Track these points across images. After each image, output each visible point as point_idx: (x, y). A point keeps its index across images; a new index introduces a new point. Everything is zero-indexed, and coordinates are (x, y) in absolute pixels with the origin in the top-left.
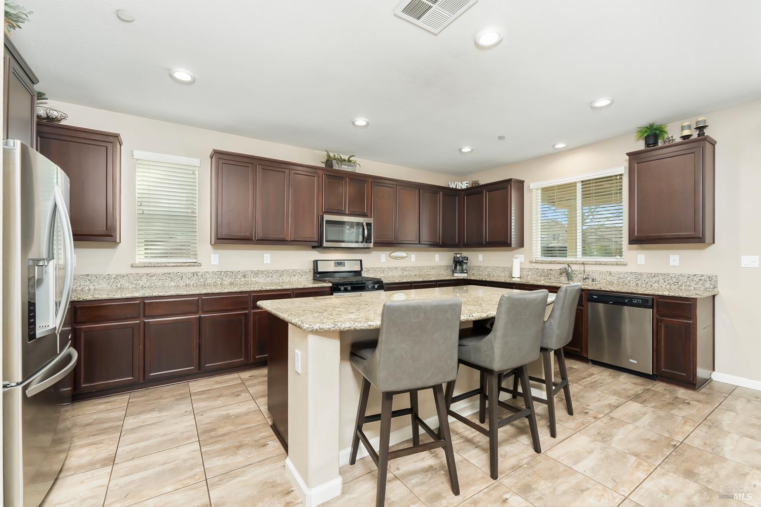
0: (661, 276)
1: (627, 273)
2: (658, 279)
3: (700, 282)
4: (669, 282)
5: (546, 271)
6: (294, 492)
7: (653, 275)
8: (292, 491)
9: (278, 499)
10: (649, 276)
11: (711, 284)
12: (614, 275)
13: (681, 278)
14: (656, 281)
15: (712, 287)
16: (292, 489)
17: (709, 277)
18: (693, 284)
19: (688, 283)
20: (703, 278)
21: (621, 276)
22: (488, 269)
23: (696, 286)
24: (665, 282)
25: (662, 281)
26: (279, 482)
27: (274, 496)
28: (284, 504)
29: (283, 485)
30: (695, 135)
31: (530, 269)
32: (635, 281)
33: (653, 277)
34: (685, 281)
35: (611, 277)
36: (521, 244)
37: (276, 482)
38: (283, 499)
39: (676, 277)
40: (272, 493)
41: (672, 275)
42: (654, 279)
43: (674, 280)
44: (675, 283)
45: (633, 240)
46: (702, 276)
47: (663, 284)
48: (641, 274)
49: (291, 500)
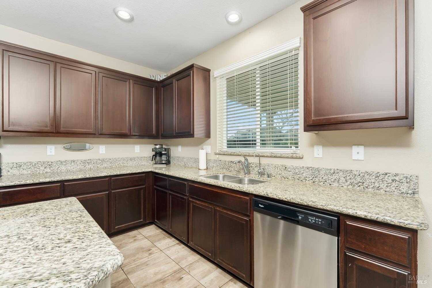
0: (341, 173)
1: (303, 167)
2: (338, 177)
3: (394, 184)
4: (352, 181)
5: (227, 163)
7: (332, 171)
10: (328, 172)
11: (409, 187)
12: (289, 170)
13: (367, 177)
14: (335, 180)
15: (410, 192)
17: (407, 178)
18: (383, 186)
19: (377, 185)
20: (397, 178)
21: (297, 171)
22: (185, 160)
23: (388, 189)
24: (346, 181)
25: (342, 180)
31: (215, 161)
32: (311, 178)
33: (332, 175)
34: (373, 181)
35: (286, 172)
36: (208, 135)
39: (361, 175)
41: (355, 173)
42: (334, 177)
43: (359, 179)
44: (360, 184)
45: (309, 127)
46: (396, 175)
47: (344, 183)
48: (318, 170)
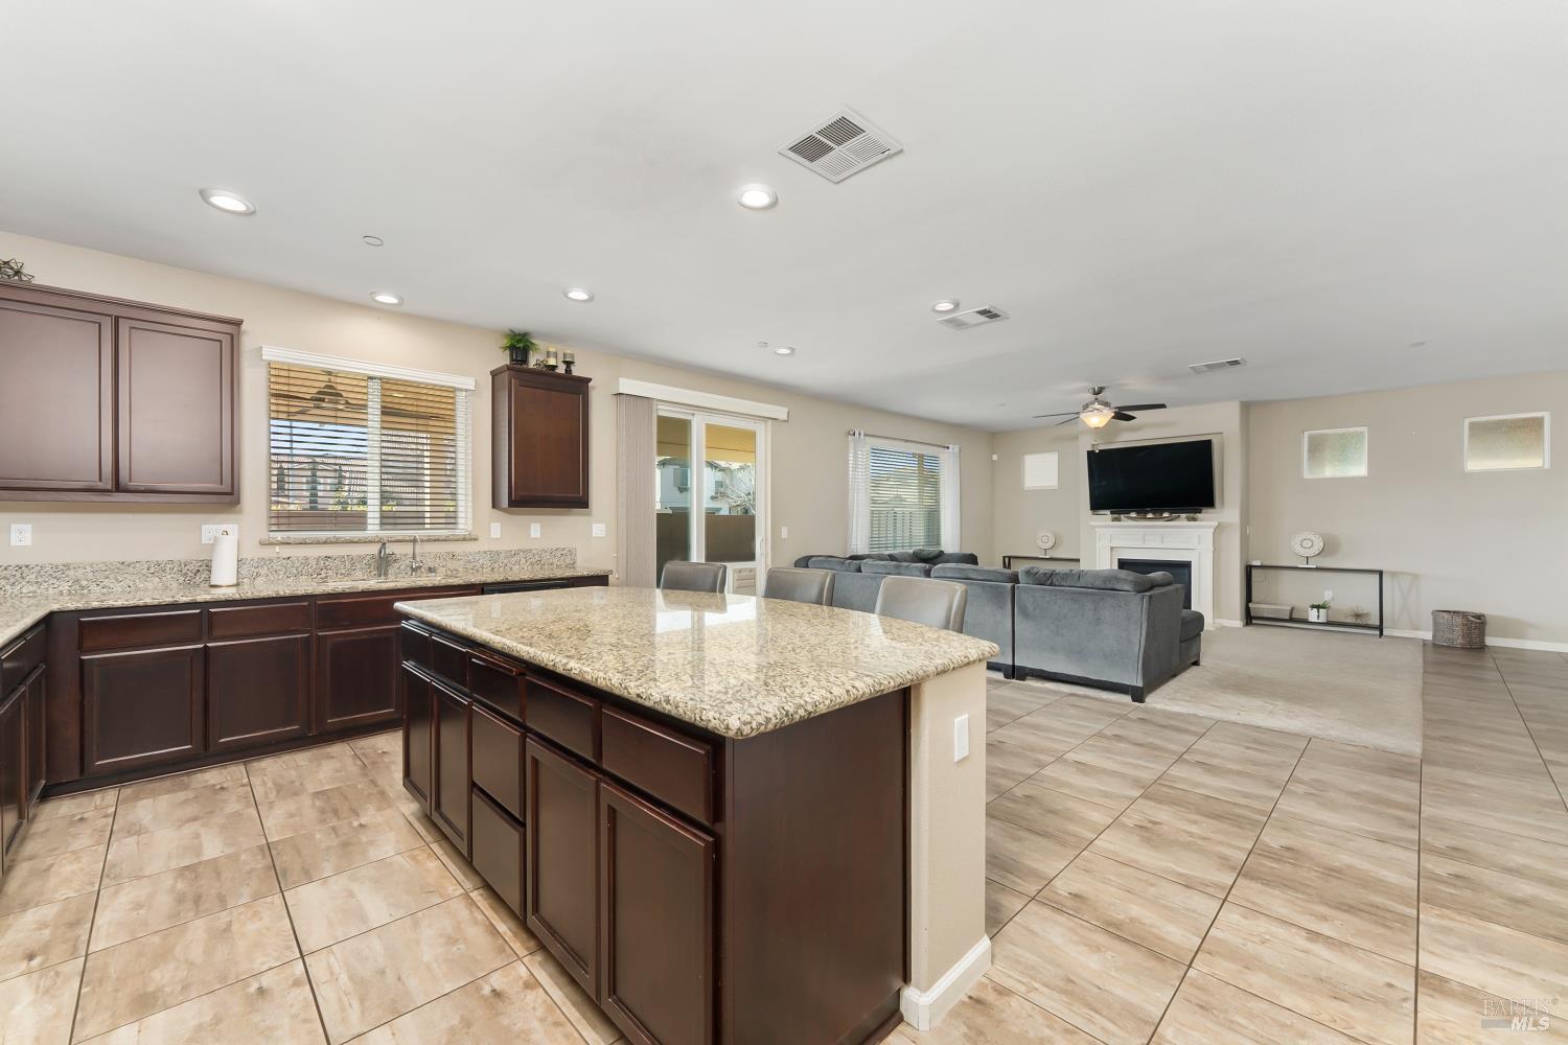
6: (970, 994)
8: (970, 997)
9: (1003, 1011)
16: (967, 1000)
26: (964, 1029)
27: (1000, 1021)
28: (1006, 998)
29: (968, 1018)
30: (561, 370)
37: (965, 1035)
38: (997, 1003)
40: (997, 1027)
49: (991, 990)
